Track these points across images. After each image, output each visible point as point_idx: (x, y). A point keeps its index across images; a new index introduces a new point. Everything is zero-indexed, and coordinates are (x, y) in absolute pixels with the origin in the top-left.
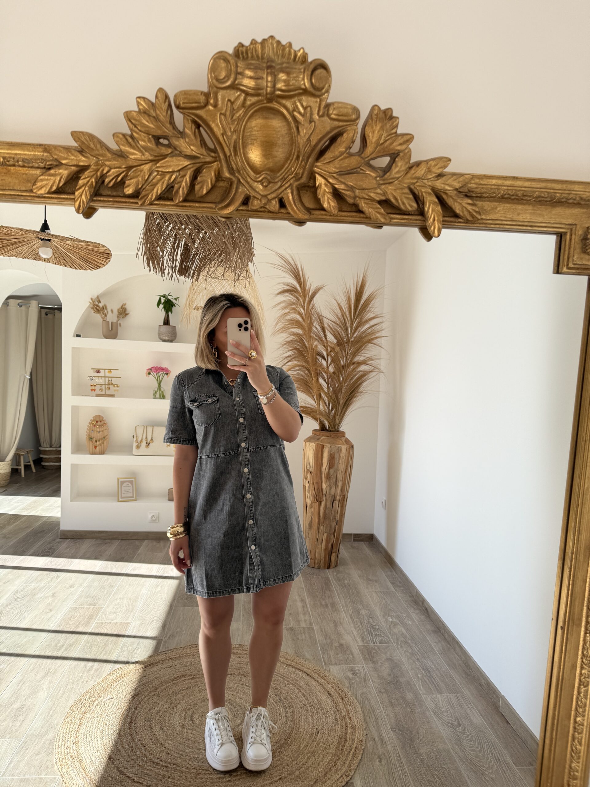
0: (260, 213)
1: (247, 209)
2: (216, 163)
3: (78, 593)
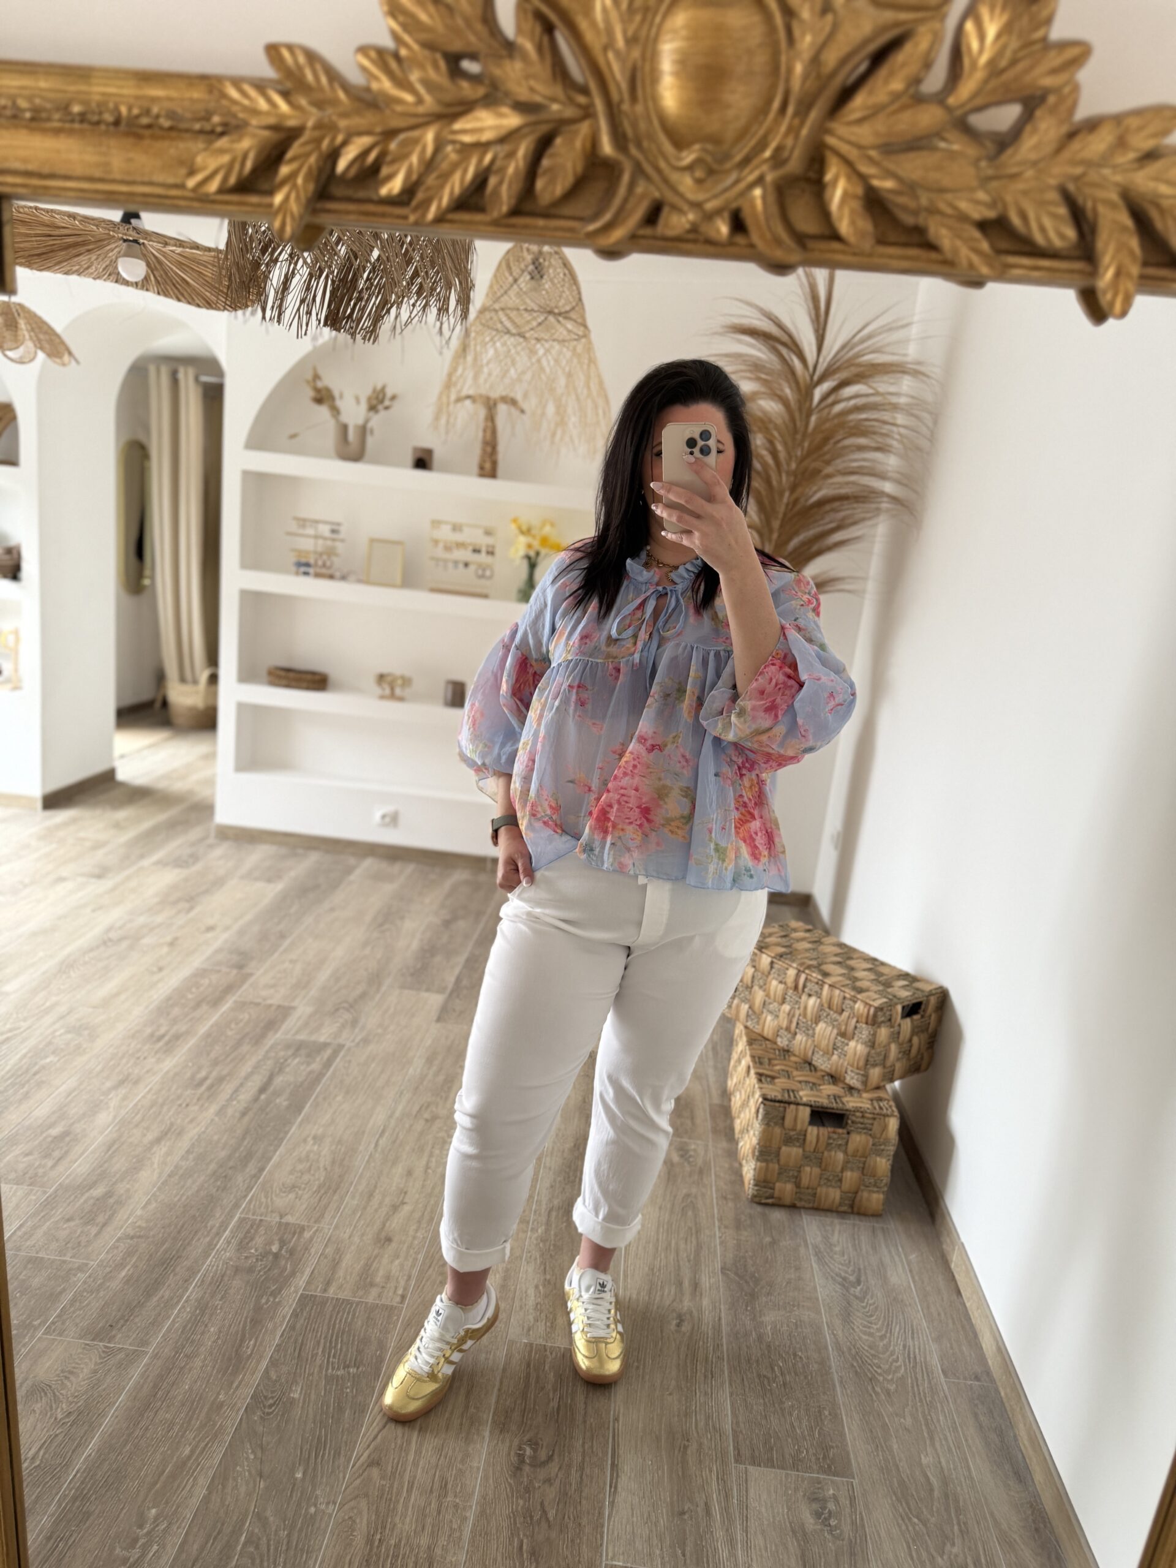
3: (217, 944)
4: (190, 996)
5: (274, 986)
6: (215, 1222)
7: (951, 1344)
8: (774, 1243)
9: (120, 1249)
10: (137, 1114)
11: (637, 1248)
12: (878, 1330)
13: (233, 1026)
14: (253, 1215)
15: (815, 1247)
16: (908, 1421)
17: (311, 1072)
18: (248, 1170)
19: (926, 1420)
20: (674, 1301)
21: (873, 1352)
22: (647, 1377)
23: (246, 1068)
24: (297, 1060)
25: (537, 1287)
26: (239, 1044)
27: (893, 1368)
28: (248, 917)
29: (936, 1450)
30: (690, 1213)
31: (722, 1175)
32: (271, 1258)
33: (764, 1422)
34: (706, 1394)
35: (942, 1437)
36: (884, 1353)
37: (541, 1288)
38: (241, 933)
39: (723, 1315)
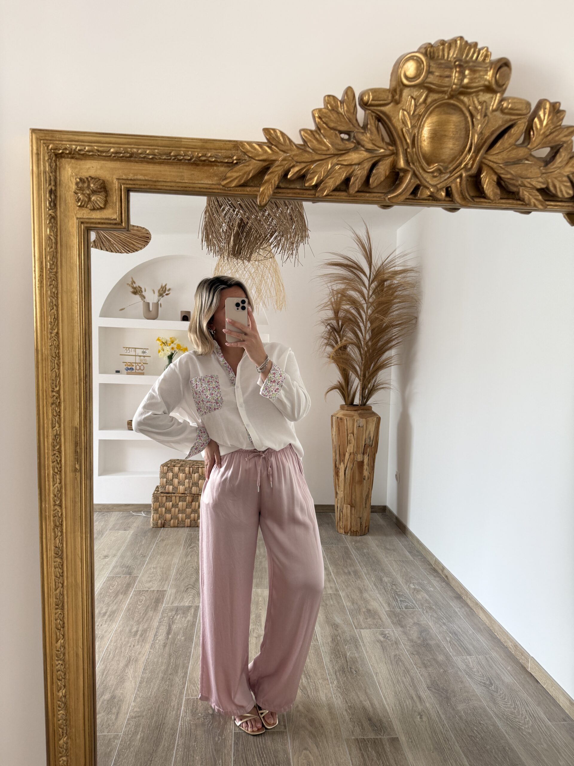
0: (424, 201)
1: (413, 198)
2: (393, 156)
3: (113, 564)
4: (111, 591)
5: (150, 581)
6: (174, 703)
7: (546, 706)
8: (445, 671)
9: (132, 724)
10: (110, 654)
11: (384, 684)
12: (511, 705)
13: (139, 603)
14: (192, 696)
15: (465, 671)
16: (545, 746)
17: (188, 621)
18: (179, 674)
19: (552, 744)
20: (413, 707)
21: (513, 716)
22: (419, 746)
23: (155, 624)
24: (179, 616)
25: (346, 710)
26: (146, 613)
27: (526, 722)
28: (123, 548)
29: (563, 757)
30: (400, 663)
31: (406, 643)
32: (210, 717)
33: (481, 758)
34: (449, 749)
35: (563, 750)
36: (519, 715)
37: (349, 710)
38: (123, 557)
39: (438, 710)
